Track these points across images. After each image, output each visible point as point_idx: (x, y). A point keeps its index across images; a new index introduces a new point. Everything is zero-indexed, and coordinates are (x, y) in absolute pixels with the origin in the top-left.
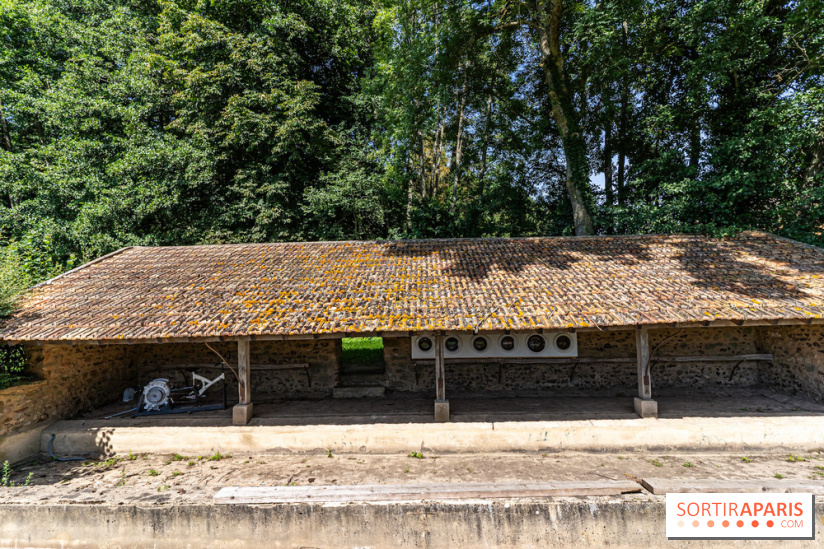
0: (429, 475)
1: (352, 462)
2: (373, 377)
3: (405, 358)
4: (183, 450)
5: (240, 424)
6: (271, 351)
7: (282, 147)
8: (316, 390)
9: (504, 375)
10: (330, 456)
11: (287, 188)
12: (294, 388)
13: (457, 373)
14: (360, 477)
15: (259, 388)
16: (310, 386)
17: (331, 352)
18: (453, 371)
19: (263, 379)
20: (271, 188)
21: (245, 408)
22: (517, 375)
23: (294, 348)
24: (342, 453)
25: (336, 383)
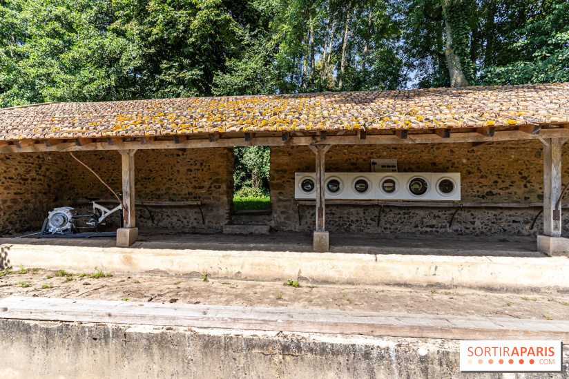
0: (302, 303)
1: (225, 287)
2: (260, 218)
3: (289, 200)
4: (70, 268)
5: (123, 246)
6: (171, 192)
7: (195, 37)
8: (209, 228)
9: (383, 219)
10: (205, 280)
11: (201, 75)
12: (190, 225)
13: (338, 215)
14: (227, 301)
15: (160, 224)
16: (204, 224)
17: (223, 194)
18: (333, 214)
19: (165, 216)
20: (188, 75)
21: (128, 231)
22: (396, 219)
23: (190, 190)
24: (218, 278)
25: (226, 222)
